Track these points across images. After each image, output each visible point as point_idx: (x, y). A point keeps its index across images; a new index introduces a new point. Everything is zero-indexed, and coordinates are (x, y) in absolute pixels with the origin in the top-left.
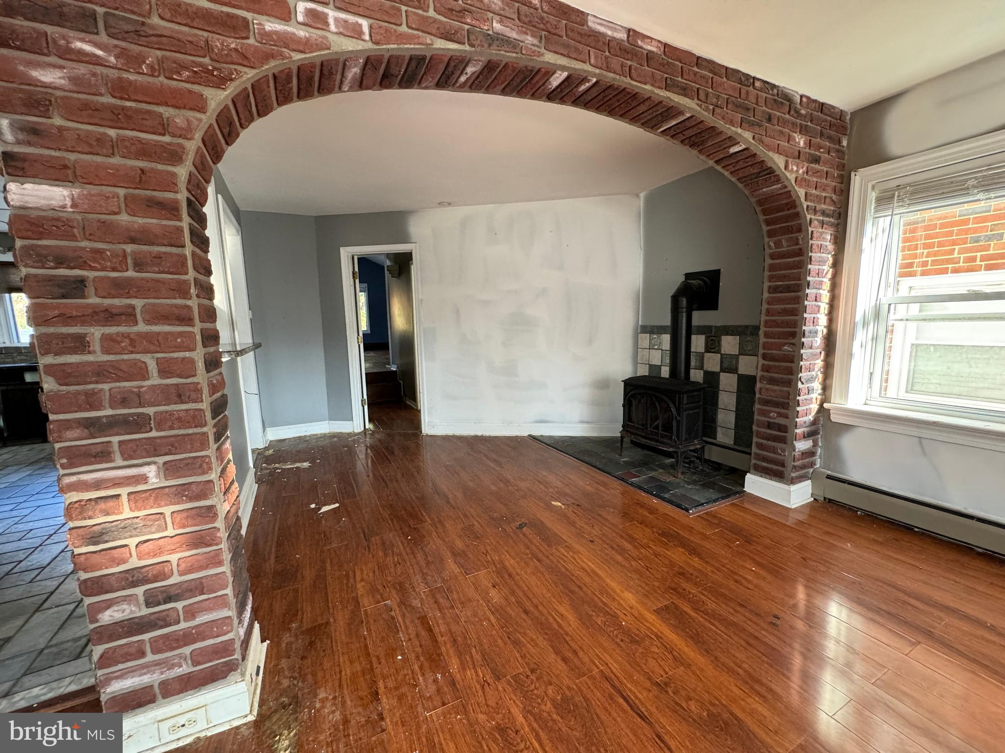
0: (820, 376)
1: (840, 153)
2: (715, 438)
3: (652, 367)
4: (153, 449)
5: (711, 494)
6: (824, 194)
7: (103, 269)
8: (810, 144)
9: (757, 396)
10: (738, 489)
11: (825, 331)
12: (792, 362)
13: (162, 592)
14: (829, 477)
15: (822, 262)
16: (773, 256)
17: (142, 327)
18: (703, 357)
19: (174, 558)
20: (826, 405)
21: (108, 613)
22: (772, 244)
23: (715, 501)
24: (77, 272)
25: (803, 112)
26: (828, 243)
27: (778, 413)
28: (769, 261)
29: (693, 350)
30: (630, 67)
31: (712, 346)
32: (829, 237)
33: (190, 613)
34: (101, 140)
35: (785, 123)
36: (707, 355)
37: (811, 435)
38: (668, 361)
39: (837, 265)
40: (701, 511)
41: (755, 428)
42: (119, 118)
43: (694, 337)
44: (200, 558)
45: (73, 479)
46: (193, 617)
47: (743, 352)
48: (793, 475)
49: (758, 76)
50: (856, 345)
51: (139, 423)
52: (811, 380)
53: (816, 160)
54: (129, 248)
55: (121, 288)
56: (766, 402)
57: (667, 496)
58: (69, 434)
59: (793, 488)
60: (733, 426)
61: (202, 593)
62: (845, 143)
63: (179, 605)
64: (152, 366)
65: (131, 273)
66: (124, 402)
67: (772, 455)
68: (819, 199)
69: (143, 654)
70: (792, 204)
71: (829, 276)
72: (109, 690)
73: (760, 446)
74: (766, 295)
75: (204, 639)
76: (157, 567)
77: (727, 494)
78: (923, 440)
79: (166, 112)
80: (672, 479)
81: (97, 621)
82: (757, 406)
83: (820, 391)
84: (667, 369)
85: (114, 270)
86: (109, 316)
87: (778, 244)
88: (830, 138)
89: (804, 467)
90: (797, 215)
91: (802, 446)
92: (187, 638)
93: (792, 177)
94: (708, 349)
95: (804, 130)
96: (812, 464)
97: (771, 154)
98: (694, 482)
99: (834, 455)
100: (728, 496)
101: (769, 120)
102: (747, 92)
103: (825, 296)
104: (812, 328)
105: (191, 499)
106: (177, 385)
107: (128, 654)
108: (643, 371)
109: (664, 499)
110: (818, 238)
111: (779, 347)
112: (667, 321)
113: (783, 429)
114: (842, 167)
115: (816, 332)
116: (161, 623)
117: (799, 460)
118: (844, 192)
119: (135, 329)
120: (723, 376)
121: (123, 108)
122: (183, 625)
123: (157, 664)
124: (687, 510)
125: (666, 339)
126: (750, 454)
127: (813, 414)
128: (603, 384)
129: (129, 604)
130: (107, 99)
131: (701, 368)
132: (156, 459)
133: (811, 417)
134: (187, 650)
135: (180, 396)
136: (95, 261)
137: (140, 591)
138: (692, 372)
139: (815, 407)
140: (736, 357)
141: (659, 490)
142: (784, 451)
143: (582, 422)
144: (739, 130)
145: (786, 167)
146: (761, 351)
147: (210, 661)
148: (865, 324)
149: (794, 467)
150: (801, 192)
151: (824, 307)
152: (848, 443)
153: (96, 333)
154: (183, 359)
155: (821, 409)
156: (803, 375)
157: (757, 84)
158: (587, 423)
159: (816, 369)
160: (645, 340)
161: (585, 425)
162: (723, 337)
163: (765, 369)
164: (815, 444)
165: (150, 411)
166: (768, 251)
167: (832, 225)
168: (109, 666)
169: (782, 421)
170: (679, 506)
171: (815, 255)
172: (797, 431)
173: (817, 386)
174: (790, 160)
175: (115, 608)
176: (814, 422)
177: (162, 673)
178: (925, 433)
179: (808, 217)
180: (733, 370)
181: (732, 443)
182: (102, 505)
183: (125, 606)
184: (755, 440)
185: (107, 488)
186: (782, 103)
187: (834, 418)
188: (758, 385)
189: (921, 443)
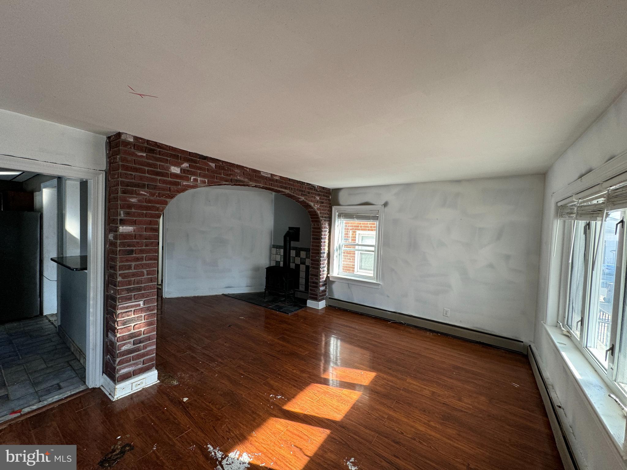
0: (327, 266)
1: (329, 200)
2: (299, 289)
3: (277, 262)
4: (142, 296)
5: (297, 308)
6: (325, 212)
7: (139, 247)
8: (320, 199)
9: (310, 273)
10: (305, 306)
11: (327, 252)
12: (318, 262)
13: (139, 340)
14: (330, 298)
15: (326, 231)
16: (313, 228)
17: (144, 262)
18: (295, 258)
19: (142, 329)
20: (328, 275)
21: (124, 347)
22: (313, 224)
23: (298, 309)
24: (131, 248)
25: (318, 190)
26: (327, 226)
27: (315, 278)
28: (312, 229)
29: (291, 255)
30: (272, 183)
31: (298, 255)
32: (327, 224)
33: (145, 347)
34: (143, 214)
35: (313, 194)
36: (296, 258)
37: (324, 285)
38: (283, 260)
39: (330, 232)
40: (293, 313)
41: (309, 284)
42: (147, 208)
43: (291, 251)
44: (149, 329)
45: (122, 306)
46: (146, 348)
47: (307, 257)
48: (320, 298)
49: (306, 182)
50: (335, 256)
51: (140, 289)
52: (324, 267)
53: (323, 203)
54: (145, 241)
55: (142, 251)
56: (312, 275)
57: (281, 310)
58: (123, 293)
59: (320, 303)
60: (304, 284)
61: (149, 341)
62: (330, 198)
63: (142, 345)
64: (145, 272)
65: (144, 248)
66: (138, 283)
67: (314, 292)
68: (324, 213)
69: (130, 361)
70: (317, 215)
71: (328, 235)
72: (120, 372)
73: (311, 290)
74: (312, 240)
75: (147, 356)
76: (139, 332)
77: (301, 307)
78: (350, 285)
79: (158, 206)
80: (284, 305)
81: (120, 350)
82: (310, 276)
83: (327, 271)
84: (282, 263)
85: (141, 247)
86: (137, 259)
87: (314, 225)
88: (326, 197)
89: (323, 295)
90: (318, 218)
91: (322, 289)
92: (143, 355)
93: (316, 208)
94: (296, 256)
95: (319, 195)
96: (325, 295)
97: (310, 202)
98: (291, 305)
99: (331, 291)
100: (301, 308)
101: (309, 193)
102: (303, 186)
103: (327, 241)
104: (323, 251)
105: (150, 311)
106: (151, 277)
107: (127, 361)
108: (273, 264)
109: (281, 312)
110: (324, 225)
111: (315, 257)
112: (282, 244)
113: (317, 283)
114: (330, 204)
115: (325, 252)
116: (137, 350)
117: (321, 293)
118: (331, 211)
119: (143, 262)
120: (301, 266)
121: (149, 206)
122: (142, 351)
123: (134, 364)
124: (288, 314)
125: (282, 250)
126: (308, 293)
127: (325, 278)
128: (256, 269)
129: (130, 344)
130: (145, 204)
131: (294, 262)
132: (142, 299)
133: (324, 279)
134: (142, 360)
135: (151, 281)
136: (136, 245)
137: (132, 340)
138: (291, 264)
139: (325, 276)
140: (305, 259)
141: (279, 309)
142: (317, 291)
143: (247, 286)
144: (301, 197)
145: (314, 206)
146: (311, 258)
147: (148, 363)
148: (337, 250)
149: (320, 296)
150: (319, 212)
151: (327, 244)
152: (335, 287)
153: (133, 264)
154: (154, 270)
155: (328, 277)
156: (322, 266)
157: (305, 184)
158: (250, 286)
159: (325, 264)
160: (274, 250)
161: (249, 288)
162: (301, 252)
163: (312, 264)
164: (326, 288)
165: (143, 285)
166: (312, 226)
167: (328, 221)
168: (121, 365)
169: (316, 281)
170: (286, 313)
171: (323, 230)
172: (320, 284)
173: (326, 269)
174: (315, 204)
175: (126, 345)
176: (325, 281)
177: (135, 367)
178: (350, 282)
179: (321, 219)
180: (304, 263)
181: (304, 290)
182: (127, 314)
183: (129, 345)
184: (310, 288)
185: (129, 308)
186: (312, 188)
187: (331, 279)
188: (310, 269)
189: (348, 285)
